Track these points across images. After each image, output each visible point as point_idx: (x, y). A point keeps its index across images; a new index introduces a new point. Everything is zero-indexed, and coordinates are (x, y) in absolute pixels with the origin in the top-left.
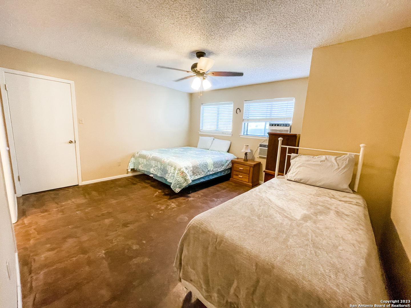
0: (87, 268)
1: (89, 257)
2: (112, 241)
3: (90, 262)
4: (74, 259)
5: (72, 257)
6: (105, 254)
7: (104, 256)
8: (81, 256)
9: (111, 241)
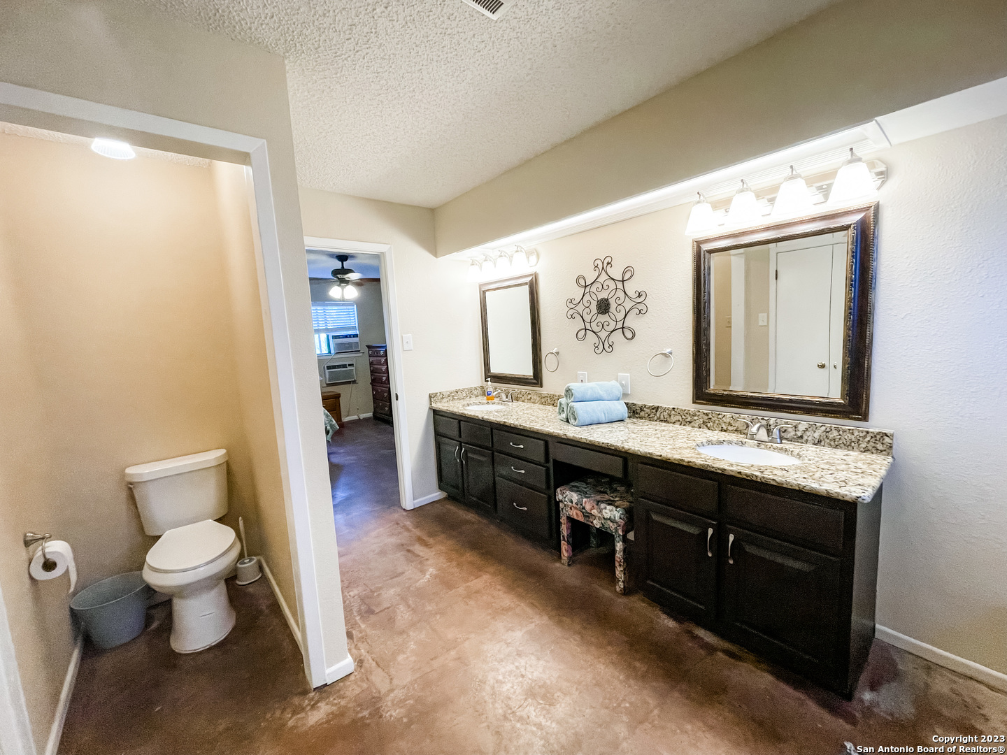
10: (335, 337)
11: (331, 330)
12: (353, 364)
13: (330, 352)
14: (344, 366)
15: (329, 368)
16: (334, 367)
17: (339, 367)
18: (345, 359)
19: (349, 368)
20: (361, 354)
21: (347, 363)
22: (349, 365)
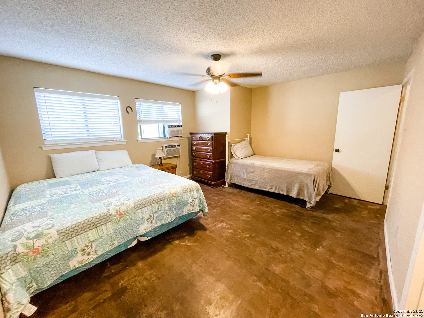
0: (338, 251)
1: (330, 256)
2: (303, 250)
3: (333, 253)
4: (341, 264)
5: (342, 267)
6: (318, 247)
7: (320, 247)
8: (334, 262)
9: (305, 251)
10: (169, 126)
11: (167, 121)
12: (179, 145)
13: (165, 136)
14: (175, 146)
15: (166, 147)
16: (169, 147)
17: (172, 146)
18: (175, 142)
19: (178, 148)
20: (183, 139)
21: (176, 144)
22: (178, 146)
